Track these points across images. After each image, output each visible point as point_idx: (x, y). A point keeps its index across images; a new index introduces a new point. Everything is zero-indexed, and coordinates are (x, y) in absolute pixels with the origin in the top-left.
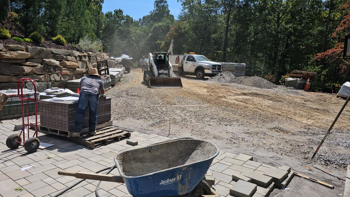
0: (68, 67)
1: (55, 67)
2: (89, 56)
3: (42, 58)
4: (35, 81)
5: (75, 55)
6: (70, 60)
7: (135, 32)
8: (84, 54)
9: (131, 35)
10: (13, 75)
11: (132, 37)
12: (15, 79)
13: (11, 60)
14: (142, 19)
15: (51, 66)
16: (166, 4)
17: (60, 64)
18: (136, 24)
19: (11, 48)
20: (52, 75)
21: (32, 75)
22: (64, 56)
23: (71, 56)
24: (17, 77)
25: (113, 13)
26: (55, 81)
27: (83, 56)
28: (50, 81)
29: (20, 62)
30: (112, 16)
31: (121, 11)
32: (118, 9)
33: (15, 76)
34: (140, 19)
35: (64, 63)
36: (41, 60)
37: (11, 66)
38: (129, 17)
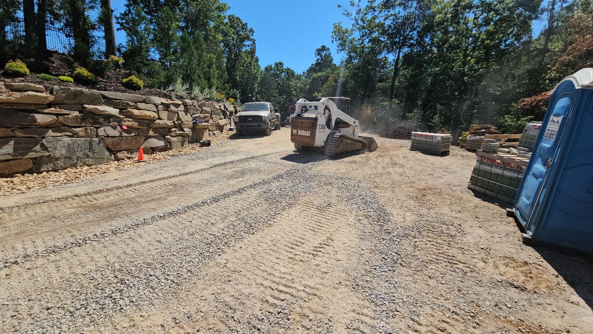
0: (137, 117)
1: (108, 118)
2: (185, 105)
3: (82, 105)
4: (64, 135)
5: (155, 103)
6: (142, 108)
7: (296, 86)
8: (174, 102)
9: (291, 89)
10: (16, 126)
11: (291, 91)
12: (21, 132)
13: (16, 105)
14: (306, 72)
15: (100, 115)
16: (328, 52)
17: (120, 113)
18: (299, 78)
19: (15, 87)
20: (102, 128)
21: (59, 127)
22: (129, 103)
23: (148, 104)
24: (25, 129)
25: (273, 67)
26: (105, 137)
27: (172, 104)
28: (97, 136)
29: (33, 107)
30: (271, 70)
31: (281, 64)
32: (278, 62)
33: (21, 128)
34: (304, 73)
35: (129, 111)
36: (81, 106)
37: (16, 113)
38: (289, 69)
